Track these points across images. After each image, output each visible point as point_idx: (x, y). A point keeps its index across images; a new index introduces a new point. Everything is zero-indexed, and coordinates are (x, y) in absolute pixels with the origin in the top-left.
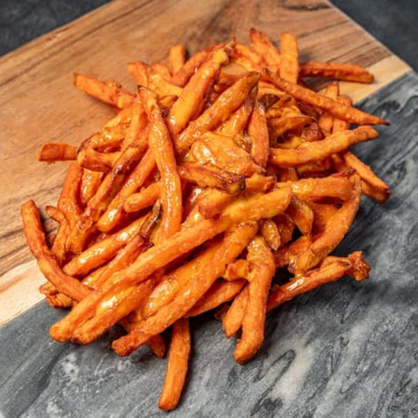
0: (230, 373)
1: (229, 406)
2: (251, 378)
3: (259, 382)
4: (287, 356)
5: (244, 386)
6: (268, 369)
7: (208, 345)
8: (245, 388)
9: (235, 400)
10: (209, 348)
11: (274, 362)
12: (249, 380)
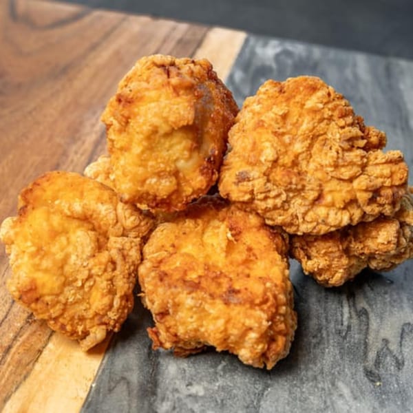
0: (367, 375)
1: (399, 403)
2: (392, 368)
3: (405, 367)
4: (406, 330)
5: (394, 378)
6: (401, 351)
7: (315, 364)
8: (397, 380)
9: (400, 395)
10: (319, 365)
11: (401, 342)
12: (393, 370)
